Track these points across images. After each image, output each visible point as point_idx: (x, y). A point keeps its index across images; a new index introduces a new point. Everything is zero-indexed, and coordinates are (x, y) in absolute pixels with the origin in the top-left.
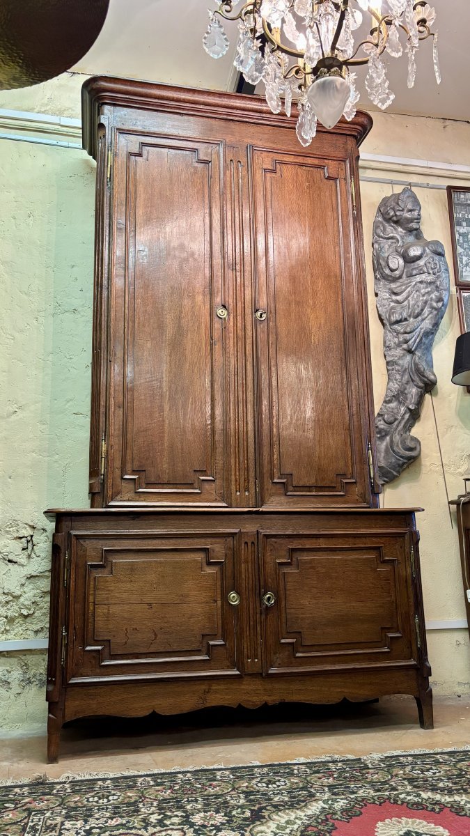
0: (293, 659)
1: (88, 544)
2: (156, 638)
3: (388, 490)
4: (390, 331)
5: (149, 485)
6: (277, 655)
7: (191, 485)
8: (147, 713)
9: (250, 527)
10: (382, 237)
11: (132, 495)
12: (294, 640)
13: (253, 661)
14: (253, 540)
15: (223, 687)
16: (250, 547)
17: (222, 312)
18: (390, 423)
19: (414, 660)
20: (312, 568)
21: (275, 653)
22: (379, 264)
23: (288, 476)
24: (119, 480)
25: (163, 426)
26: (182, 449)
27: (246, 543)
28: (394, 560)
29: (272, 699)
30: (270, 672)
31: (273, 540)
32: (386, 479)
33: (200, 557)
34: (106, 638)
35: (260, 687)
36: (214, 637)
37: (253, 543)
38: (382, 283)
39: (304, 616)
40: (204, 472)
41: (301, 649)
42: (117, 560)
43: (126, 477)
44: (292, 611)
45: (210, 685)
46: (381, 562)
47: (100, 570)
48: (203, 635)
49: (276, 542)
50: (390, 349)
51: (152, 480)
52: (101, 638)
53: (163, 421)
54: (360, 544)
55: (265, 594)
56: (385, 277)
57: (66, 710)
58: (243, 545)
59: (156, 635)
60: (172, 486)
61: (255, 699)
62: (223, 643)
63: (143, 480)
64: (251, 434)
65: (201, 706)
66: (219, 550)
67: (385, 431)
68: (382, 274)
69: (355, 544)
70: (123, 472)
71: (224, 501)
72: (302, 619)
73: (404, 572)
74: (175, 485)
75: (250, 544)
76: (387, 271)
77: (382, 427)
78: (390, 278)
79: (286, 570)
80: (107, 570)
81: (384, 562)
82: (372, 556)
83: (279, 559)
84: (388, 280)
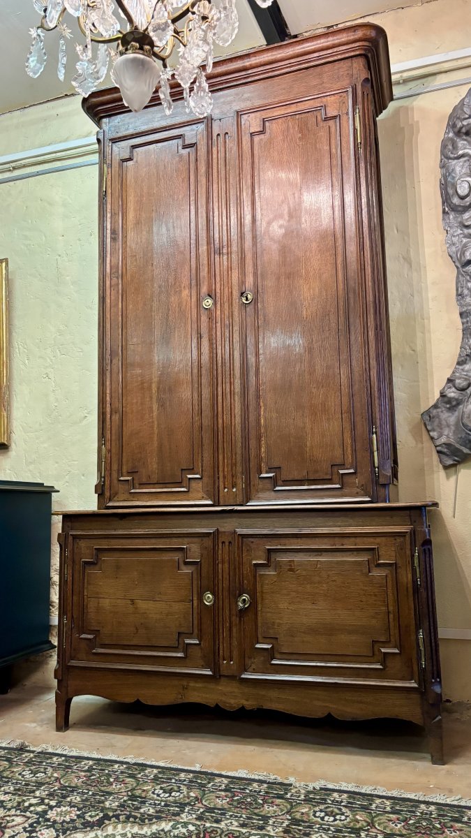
0: (269, 666)
1: (83, 544)
2: (137, 631)
3: (462, 470)
4: (462, 275)
5: (142, 485)
6: (252, 660)
7: (179, 484)
8: (132, 700)
9: (227, 525)
10: (451, 159)
11: (126, 496)
12: (269, 646)
13: (228, 663)
14: (230, 539)
15: (199, 685)
16: (227, 547)
17: (208, 303)
18: (463, 390)
19: (415, 682)
20: (291, 570)
21: (250, 658)
22: (447, 193)
23: (277, 470)
24: (115, 481)
25: (152, 427)
26: (170, 448)
27: (223, 542)
28: (392, 563)
29: (249, 704)
30: (243, 676)
31: (250, 539)
32: (456, 458)
33: (176, 556)
34: (96, 629)
35: (236, 690)
36: (190, 636)
37: (230, 542)
38: (451, 217)
39: (281, 622)
40: (192, 471)
41: (278, 656)
42: (105, 558)
43: (122, 479)
44: (269, 615)
45: (188, 683)
46: (376, 566)
47: (92, 567)
48: (179, 633)
49: (252, 542)
50: (463, 297)
51: (144, 480)
52: (92, 628)
53: (153, 422)
54: (349, 545)
55: (240, 595)
56: (454, 209)
57: (69, 688)
58: (220, 545)
59: (137, 629)
60: (162, 486)
61: (232, 701)
62: (198, 642)
63: (136, 482)
64: (238, 428)
65: (180, 701)
66: (195, 551)
67: (457, 400)
68: (450, 206)
69: (343, 545)
70: (120, 473)
71: (209, 498)
72: (279, 625)
73: (405, 579)
74: (165, 484)
75: (227, 544)
76: (456, 201)
77: (452, 395)
78: (460, 209)
79: (262, 572)
80: (97, 567)
81: (379, 565)
82: (363, 558)
83: (256, 560)
84: (459, 211)
